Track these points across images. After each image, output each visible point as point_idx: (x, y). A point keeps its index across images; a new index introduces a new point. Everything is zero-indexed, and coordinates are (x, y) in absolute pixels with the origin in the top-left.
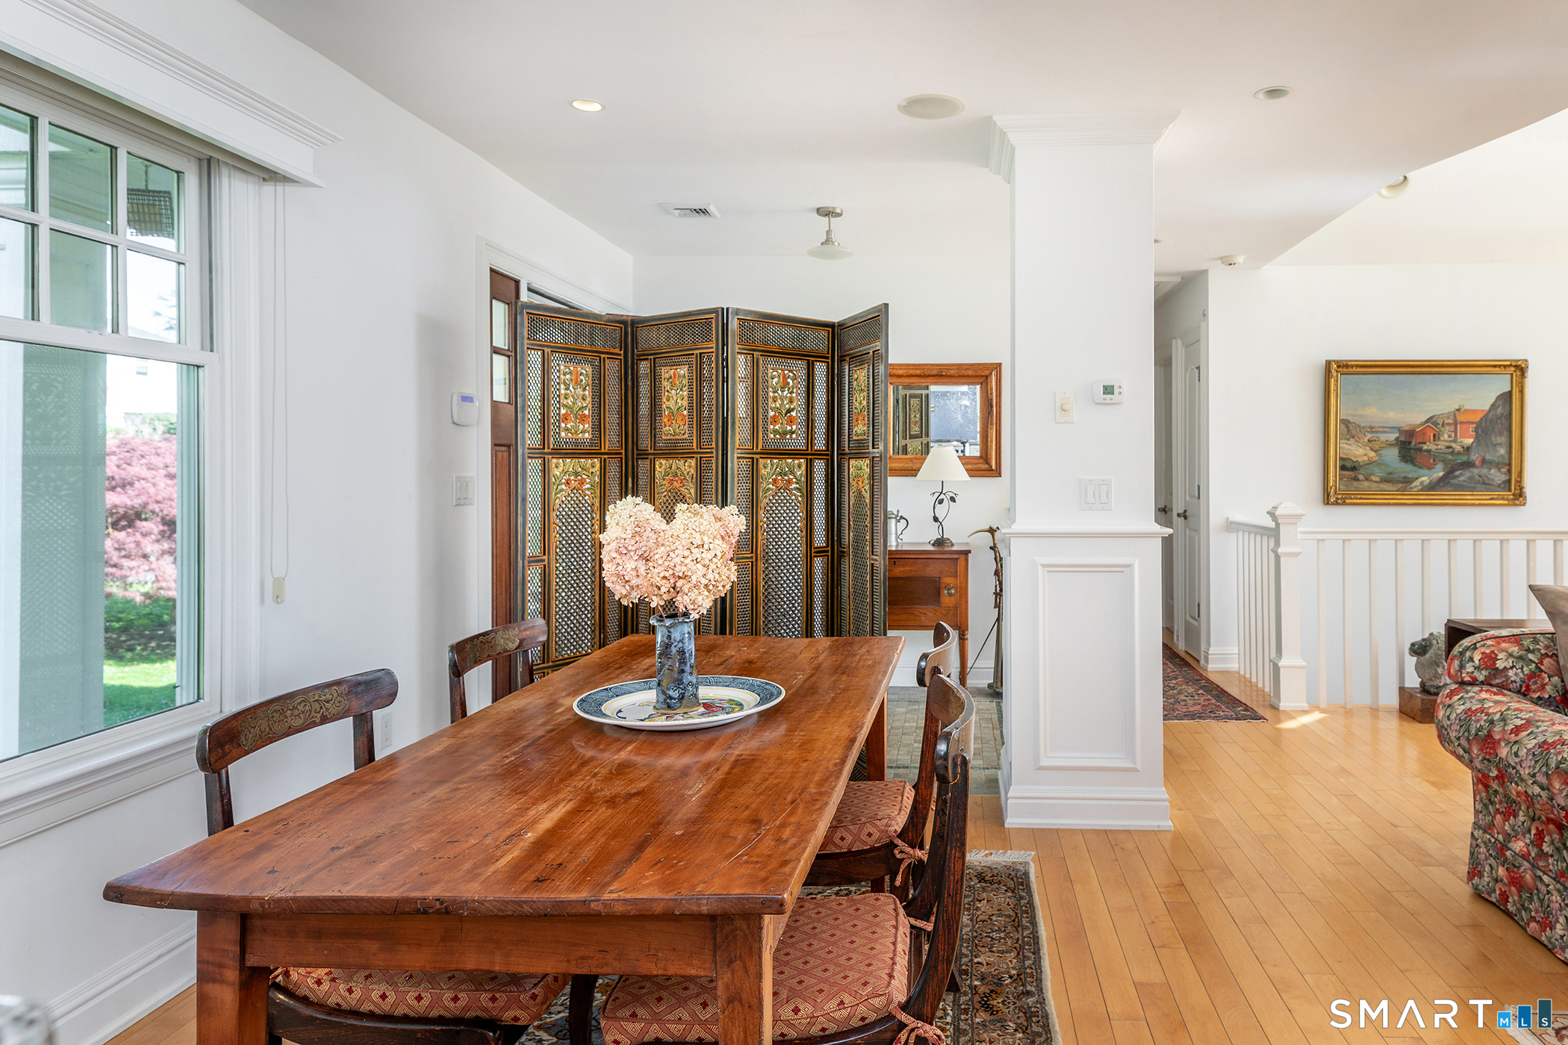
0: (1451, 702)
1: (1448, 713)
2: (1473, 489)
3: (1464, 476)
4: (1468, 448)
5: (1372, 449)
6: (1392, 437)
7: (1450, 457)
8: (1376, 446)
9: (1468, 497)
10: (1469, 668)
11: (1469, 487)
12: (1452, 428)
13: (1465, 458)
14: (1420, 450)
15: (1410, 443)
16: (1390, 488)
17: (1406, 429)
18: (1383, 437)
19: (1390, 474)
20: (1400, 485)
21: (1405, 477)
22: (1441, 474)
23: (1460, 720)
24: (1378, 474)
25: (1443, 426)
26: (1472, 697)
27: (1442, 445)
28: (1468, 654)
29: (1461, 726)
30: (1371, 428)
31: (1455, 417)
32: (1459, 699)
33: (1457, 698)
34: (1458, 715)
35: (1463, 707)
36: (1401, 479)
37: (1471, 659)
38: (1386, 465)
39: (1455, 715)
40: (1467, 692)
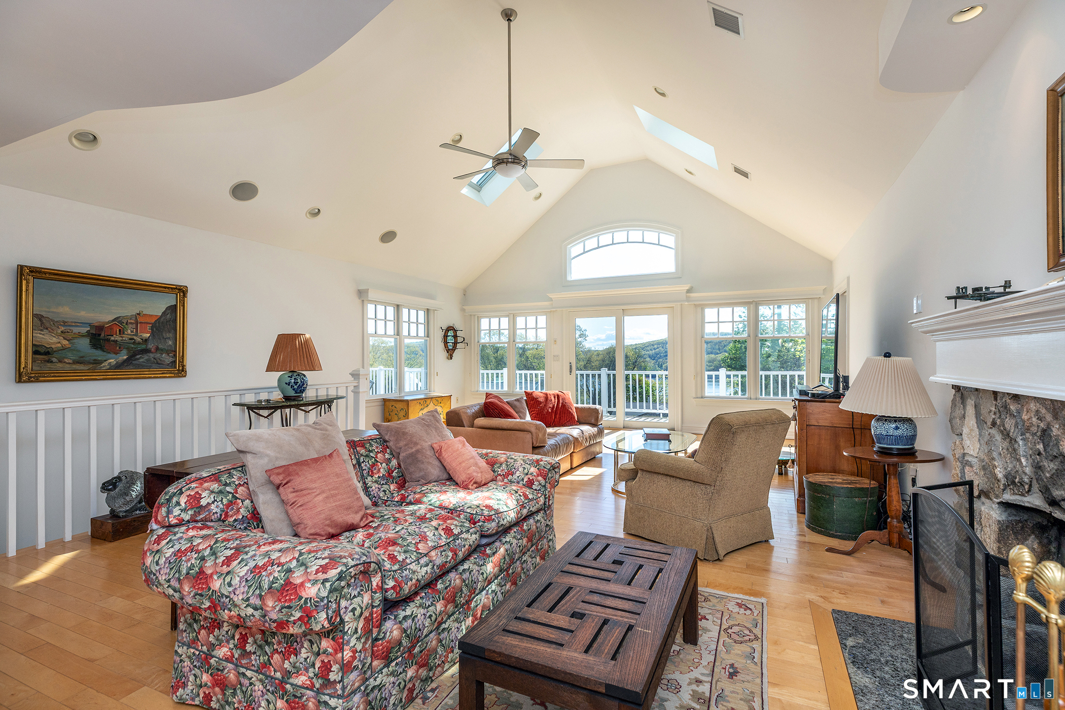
0: (159, 547)
1: (157, 558)
2: (150, 367)
3: (143, 358)
4: (146, 340)
5: (65, 339)
6: (84, 330)
7: (132, 346)
8: (69, 336)
9: (146, 372)
10: (176, 511)
11: (147, 366)
12: (134, 326)
13: (144, 347)
14: (108, 340)
15: (100, 335)
16: (82, 368)
17: (96, 325)
18: (76, 330)
19: (82, 357)
20: (91, 366)
21: (95, 360)
22: (125, 357)
23: (170, 563)
24: (70, 357)
25: (127, 324)
26: (181, 538)
27: (126, 338)
28: (175, 500)
29: (171, 569)
30: (64, 322)
31: (136, 318)
32: (167, 543)
33: (165, 542)
34: (167, 559)
35: (172, 550)
36: (92, 361)
37: (178, 504)
38: (78, 351)
39: (164, 559)
40: (175, 534)
